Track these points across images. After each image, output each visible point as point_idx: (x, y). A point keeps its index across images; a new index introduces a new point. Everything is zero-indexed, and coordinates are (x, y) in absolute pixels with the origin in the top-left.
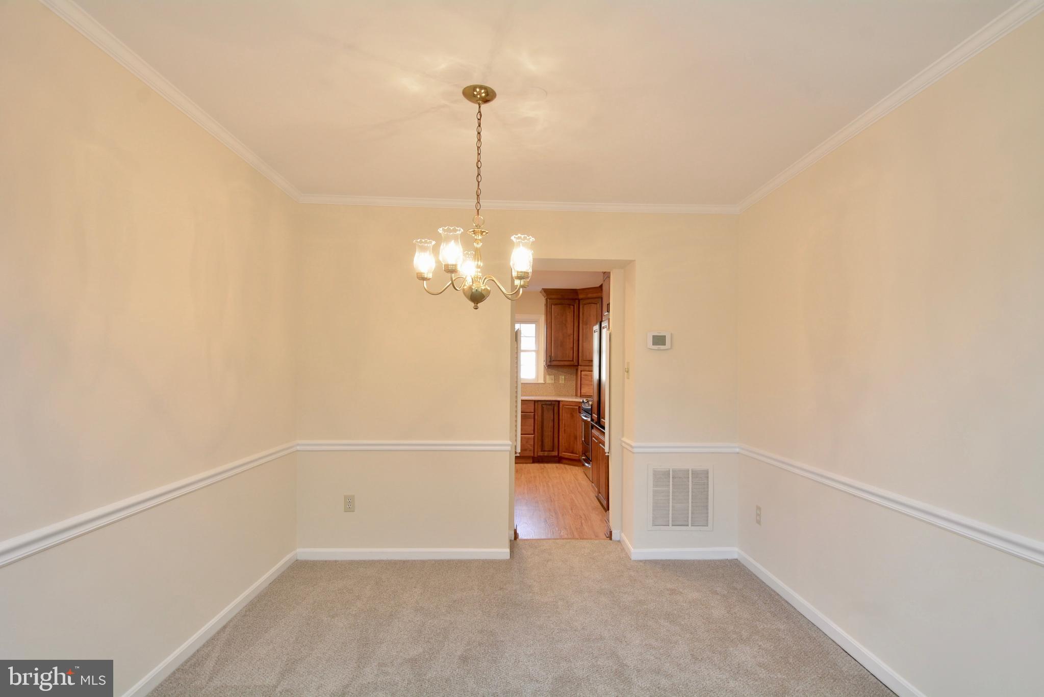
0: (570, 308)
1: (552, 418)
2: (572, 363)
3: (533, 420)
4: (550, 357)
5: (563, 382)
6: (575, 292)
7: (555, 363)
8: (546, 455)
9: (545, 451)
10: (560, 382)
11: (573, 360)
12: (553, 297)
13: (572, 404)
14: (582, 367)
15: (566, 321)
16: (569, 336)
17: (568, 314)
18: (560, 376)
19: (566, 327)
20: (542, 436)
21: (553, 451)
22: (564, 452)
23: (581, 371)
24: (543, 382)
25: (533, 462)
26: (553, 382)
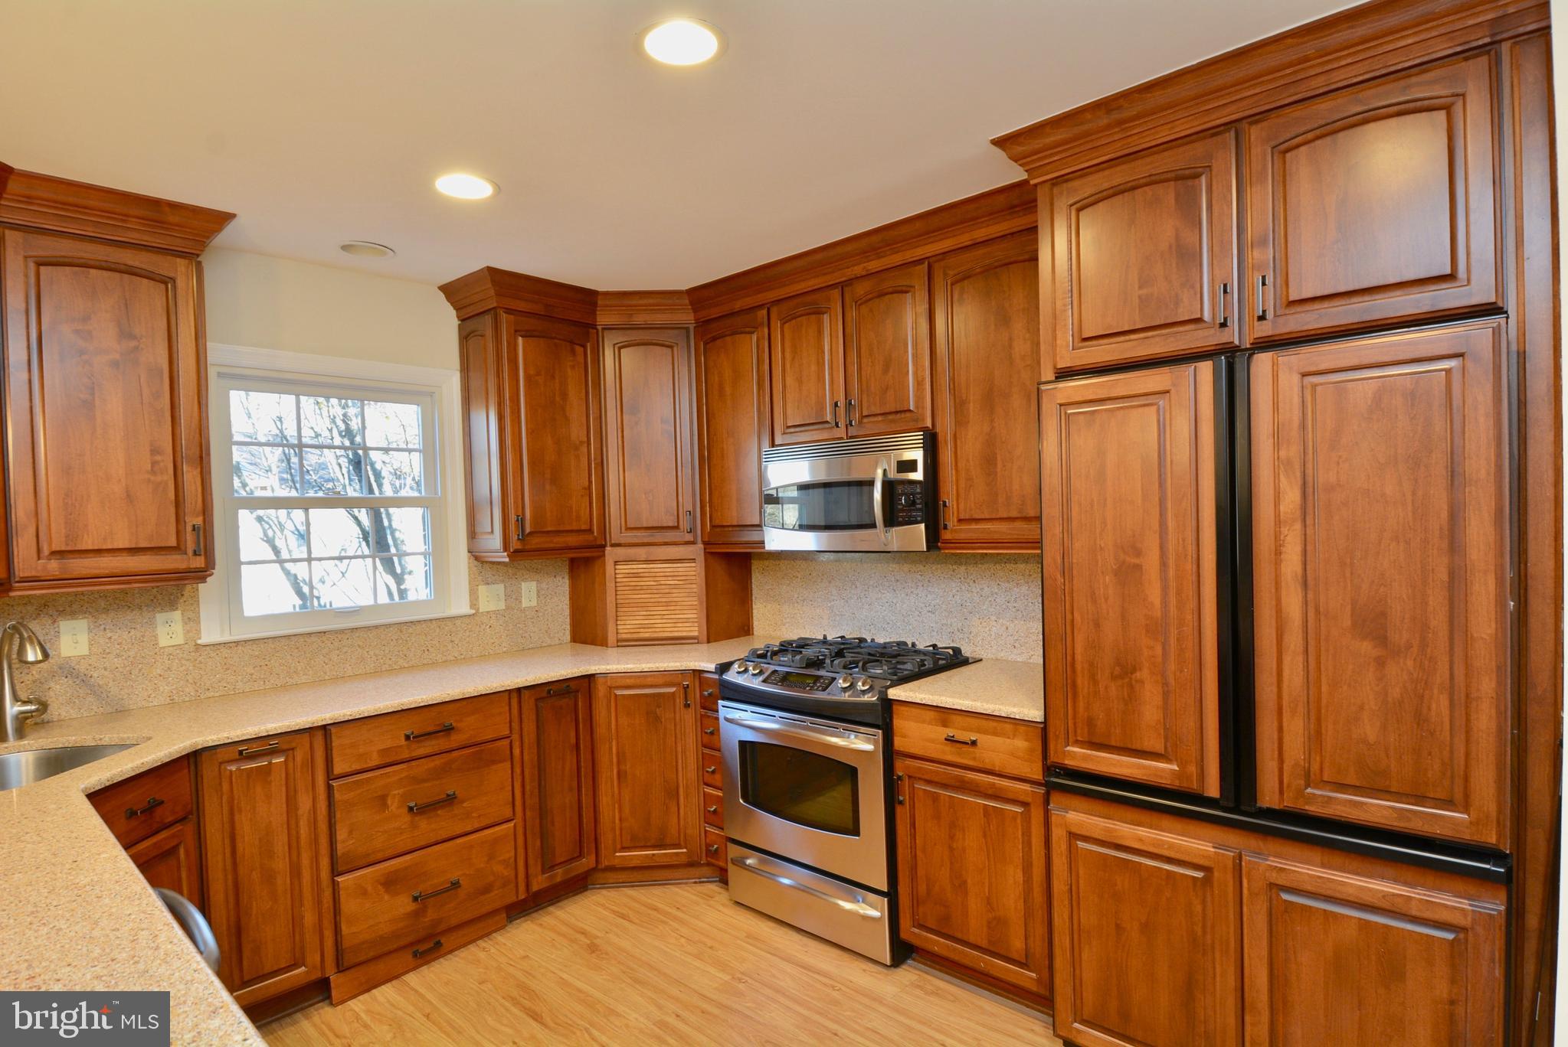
0: (573, 352)
1: (573, 741)
2: (588, 537)
3: (508, 764)
4: (520, 521)
5: (534, 603)
6: (587, 298)
7: (535, 542)
8: (559, 879)
9: (552, 867)
10: (525, 603)
11: (590, 531)
12: (522, 306)
13: (649, 681)
14: (621, 552)
15: (564, 396)
16: (577, 448)
17: (569, 371)
18: (524, 585)
19: (567, 419)
20: (543, 812)
21: (581, 855)
22: (624, 849)
23: (616, 563)
24: (466, 609)
25: (511, 919)
26: (502, 606)
